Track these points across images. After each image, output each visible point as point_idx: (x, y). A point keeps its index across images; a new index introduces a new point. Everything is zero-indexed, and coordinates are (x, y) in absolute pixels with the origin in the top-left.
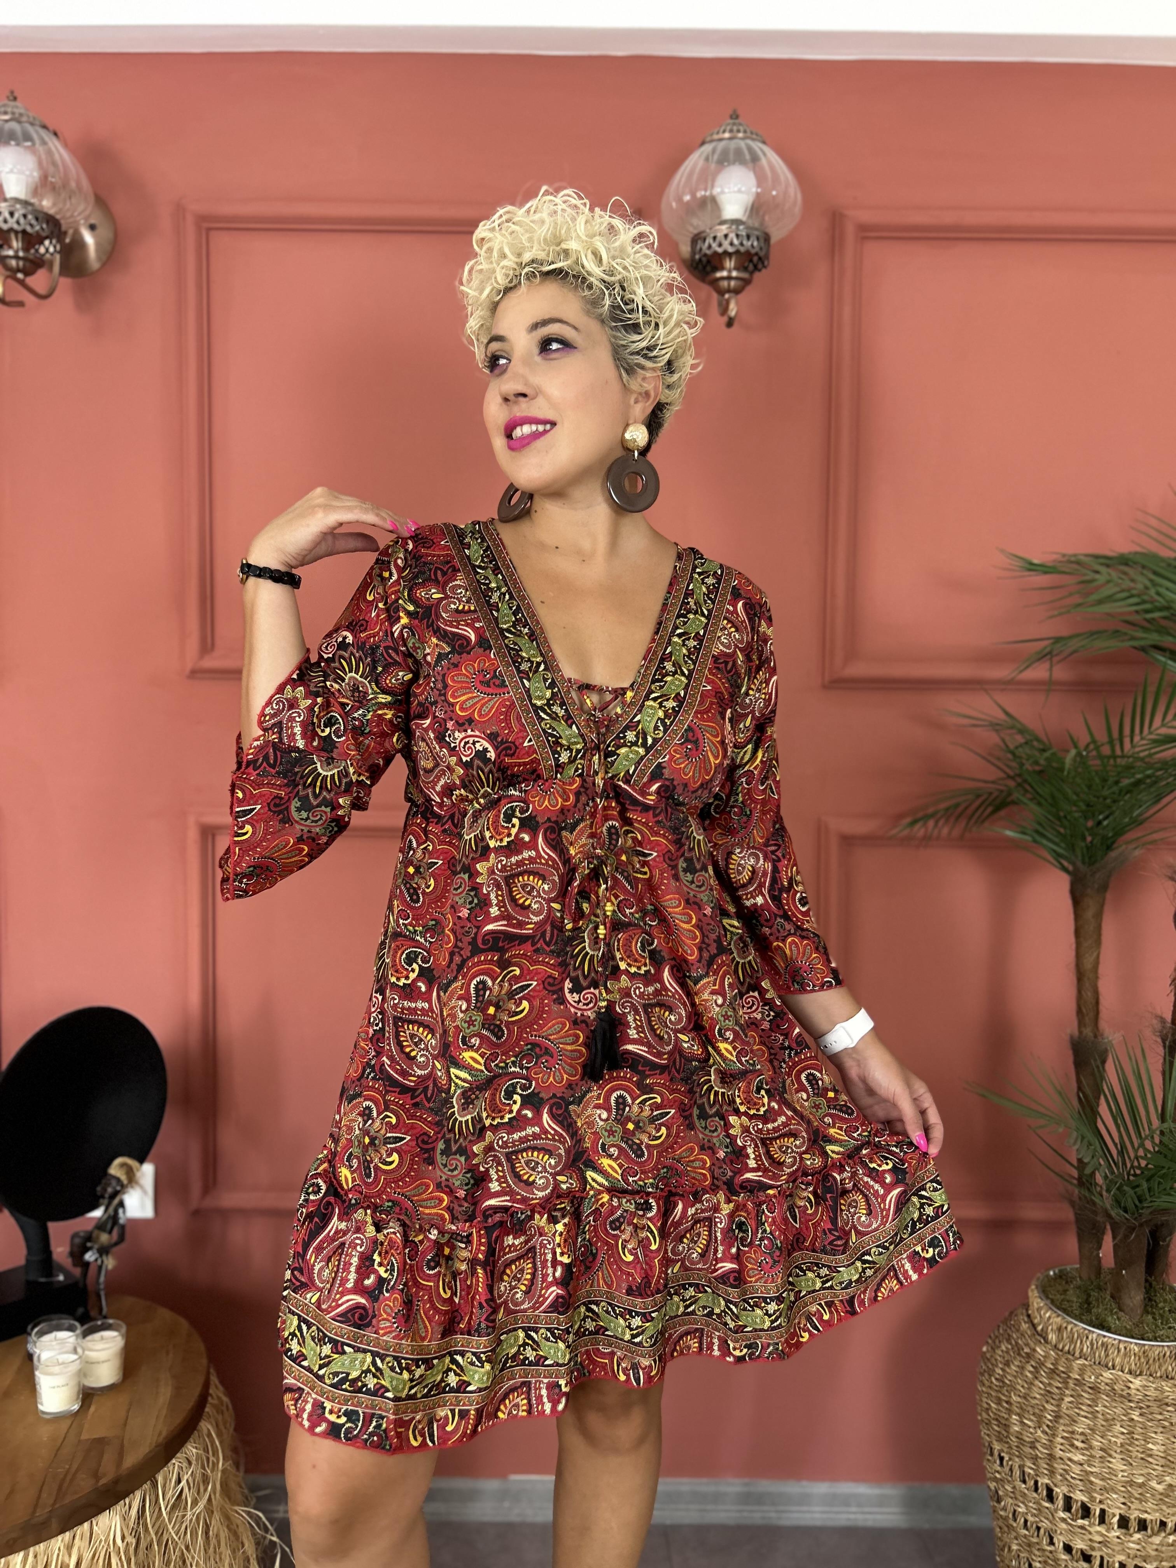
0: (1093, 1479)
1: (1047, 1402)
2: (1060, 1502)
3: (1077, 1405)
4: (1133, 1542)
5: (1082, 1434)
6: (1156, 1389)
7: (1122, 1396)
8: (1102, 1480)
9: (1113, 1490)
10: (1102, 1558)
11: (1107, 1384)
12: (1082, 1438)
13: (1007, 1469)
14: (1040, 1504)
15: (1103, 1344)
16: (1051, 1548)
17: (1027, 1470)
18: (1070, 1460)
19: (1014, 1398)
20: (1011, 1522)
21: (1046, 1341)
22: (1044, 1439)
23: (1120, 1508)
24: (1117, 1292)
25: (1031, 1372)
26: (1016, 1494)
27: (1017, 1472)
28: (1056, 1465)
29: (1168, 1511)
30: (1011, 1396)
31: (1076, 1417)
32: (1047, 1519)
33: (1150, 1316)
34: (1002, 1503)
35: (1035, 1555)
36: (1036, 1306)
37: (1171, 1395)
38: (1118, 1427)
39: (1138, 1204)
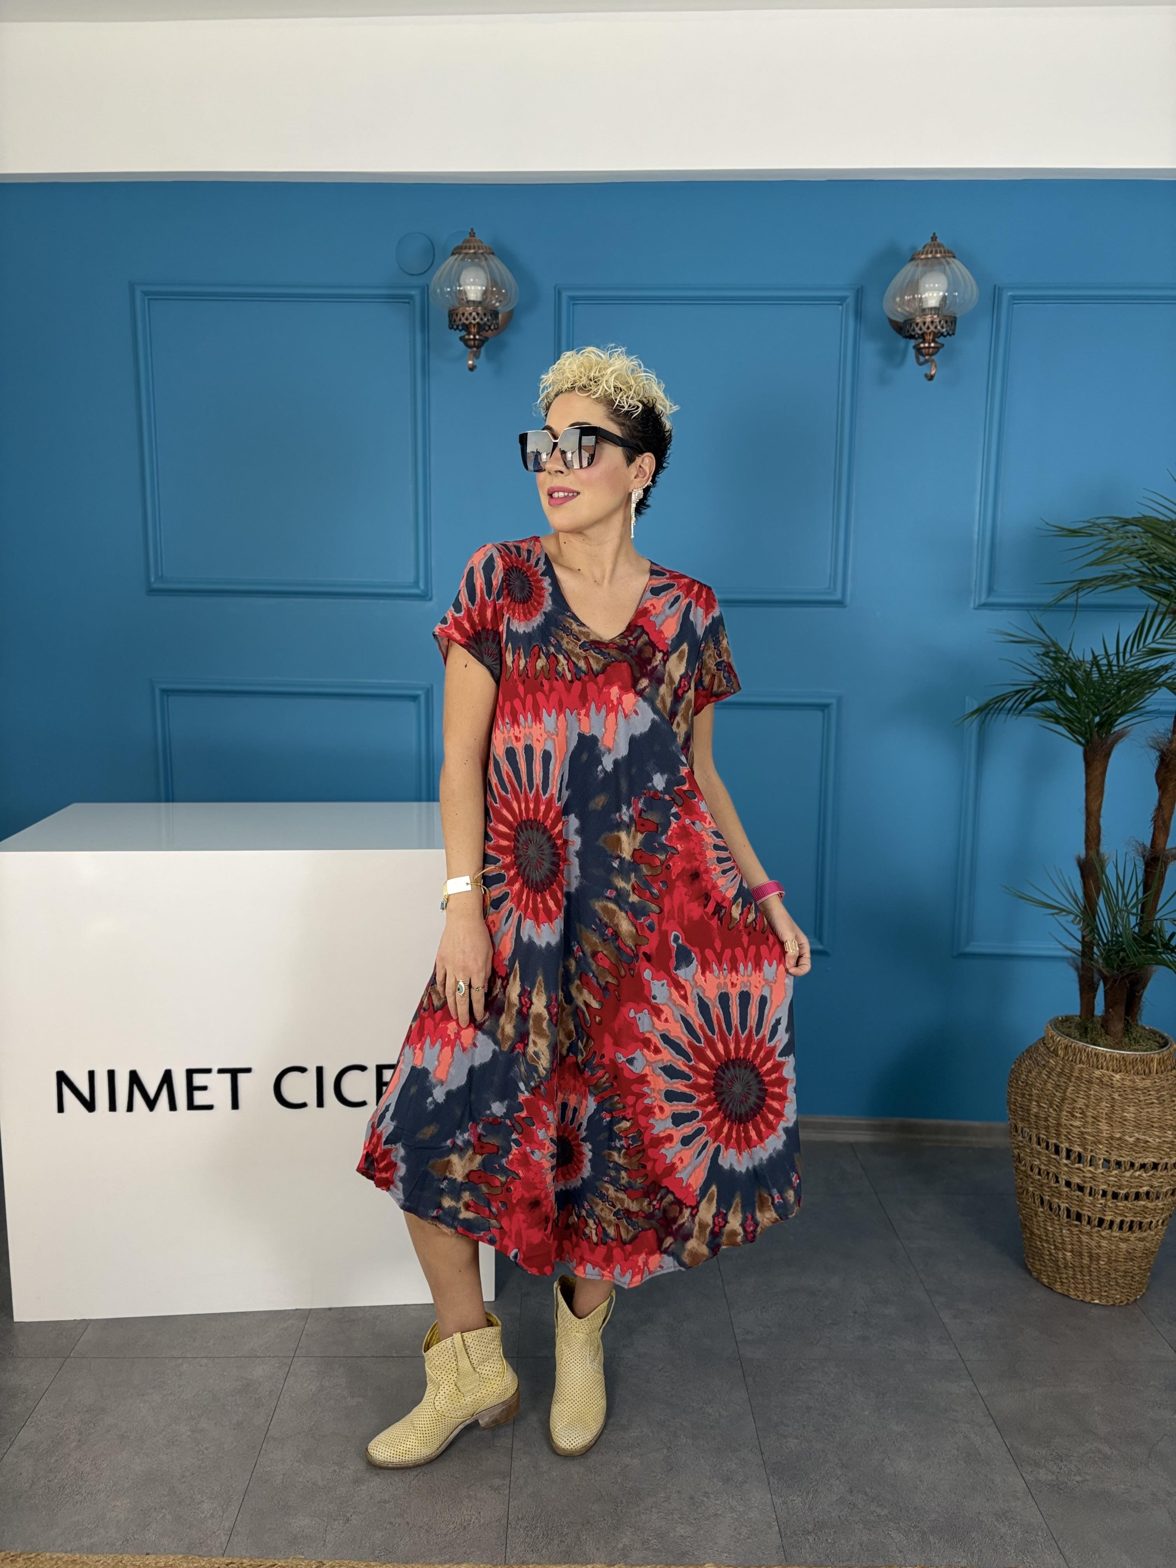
0: (1086, 1137)
1: (1057, 1091)
2: (1064, 1154)
3: (1077, 1091)
4: (1112, 1176)
5: (1080, 1108)
7: (1107, 1085)
8: (1093, 1136)
9: (1100, 1143)
10: (1091, 1188)
11: (1097, 1078)
12: (1080, 1111)
13: (1027, 1139)
14: (1050, 1157)
15: (1095, 1054)
16: (1057, 1185)
17: (1042, 1136)
18: (1071, 1125)
19: (1035, 1091)
20: (1029, 1172)
21: (1057, 1055)
22: (1054, 1114)
23: (1104, 1154)
24: (1105, 1022)
25: (1046, 1075)
26: (1033, 1154)
27: (1034, 1139)
28: (1062, 1130)
29: (1137, 1155)
30: (1032, 1091)
31: (1076, 1099)
32: (1055, 1166)
33: (1127, 1039)
34: (1023, 1162)
35: (1046, 1192)
36: (1050, 1035)
37: (1140, 1084)
38: (1104, 1103)
39: (1120, 963)
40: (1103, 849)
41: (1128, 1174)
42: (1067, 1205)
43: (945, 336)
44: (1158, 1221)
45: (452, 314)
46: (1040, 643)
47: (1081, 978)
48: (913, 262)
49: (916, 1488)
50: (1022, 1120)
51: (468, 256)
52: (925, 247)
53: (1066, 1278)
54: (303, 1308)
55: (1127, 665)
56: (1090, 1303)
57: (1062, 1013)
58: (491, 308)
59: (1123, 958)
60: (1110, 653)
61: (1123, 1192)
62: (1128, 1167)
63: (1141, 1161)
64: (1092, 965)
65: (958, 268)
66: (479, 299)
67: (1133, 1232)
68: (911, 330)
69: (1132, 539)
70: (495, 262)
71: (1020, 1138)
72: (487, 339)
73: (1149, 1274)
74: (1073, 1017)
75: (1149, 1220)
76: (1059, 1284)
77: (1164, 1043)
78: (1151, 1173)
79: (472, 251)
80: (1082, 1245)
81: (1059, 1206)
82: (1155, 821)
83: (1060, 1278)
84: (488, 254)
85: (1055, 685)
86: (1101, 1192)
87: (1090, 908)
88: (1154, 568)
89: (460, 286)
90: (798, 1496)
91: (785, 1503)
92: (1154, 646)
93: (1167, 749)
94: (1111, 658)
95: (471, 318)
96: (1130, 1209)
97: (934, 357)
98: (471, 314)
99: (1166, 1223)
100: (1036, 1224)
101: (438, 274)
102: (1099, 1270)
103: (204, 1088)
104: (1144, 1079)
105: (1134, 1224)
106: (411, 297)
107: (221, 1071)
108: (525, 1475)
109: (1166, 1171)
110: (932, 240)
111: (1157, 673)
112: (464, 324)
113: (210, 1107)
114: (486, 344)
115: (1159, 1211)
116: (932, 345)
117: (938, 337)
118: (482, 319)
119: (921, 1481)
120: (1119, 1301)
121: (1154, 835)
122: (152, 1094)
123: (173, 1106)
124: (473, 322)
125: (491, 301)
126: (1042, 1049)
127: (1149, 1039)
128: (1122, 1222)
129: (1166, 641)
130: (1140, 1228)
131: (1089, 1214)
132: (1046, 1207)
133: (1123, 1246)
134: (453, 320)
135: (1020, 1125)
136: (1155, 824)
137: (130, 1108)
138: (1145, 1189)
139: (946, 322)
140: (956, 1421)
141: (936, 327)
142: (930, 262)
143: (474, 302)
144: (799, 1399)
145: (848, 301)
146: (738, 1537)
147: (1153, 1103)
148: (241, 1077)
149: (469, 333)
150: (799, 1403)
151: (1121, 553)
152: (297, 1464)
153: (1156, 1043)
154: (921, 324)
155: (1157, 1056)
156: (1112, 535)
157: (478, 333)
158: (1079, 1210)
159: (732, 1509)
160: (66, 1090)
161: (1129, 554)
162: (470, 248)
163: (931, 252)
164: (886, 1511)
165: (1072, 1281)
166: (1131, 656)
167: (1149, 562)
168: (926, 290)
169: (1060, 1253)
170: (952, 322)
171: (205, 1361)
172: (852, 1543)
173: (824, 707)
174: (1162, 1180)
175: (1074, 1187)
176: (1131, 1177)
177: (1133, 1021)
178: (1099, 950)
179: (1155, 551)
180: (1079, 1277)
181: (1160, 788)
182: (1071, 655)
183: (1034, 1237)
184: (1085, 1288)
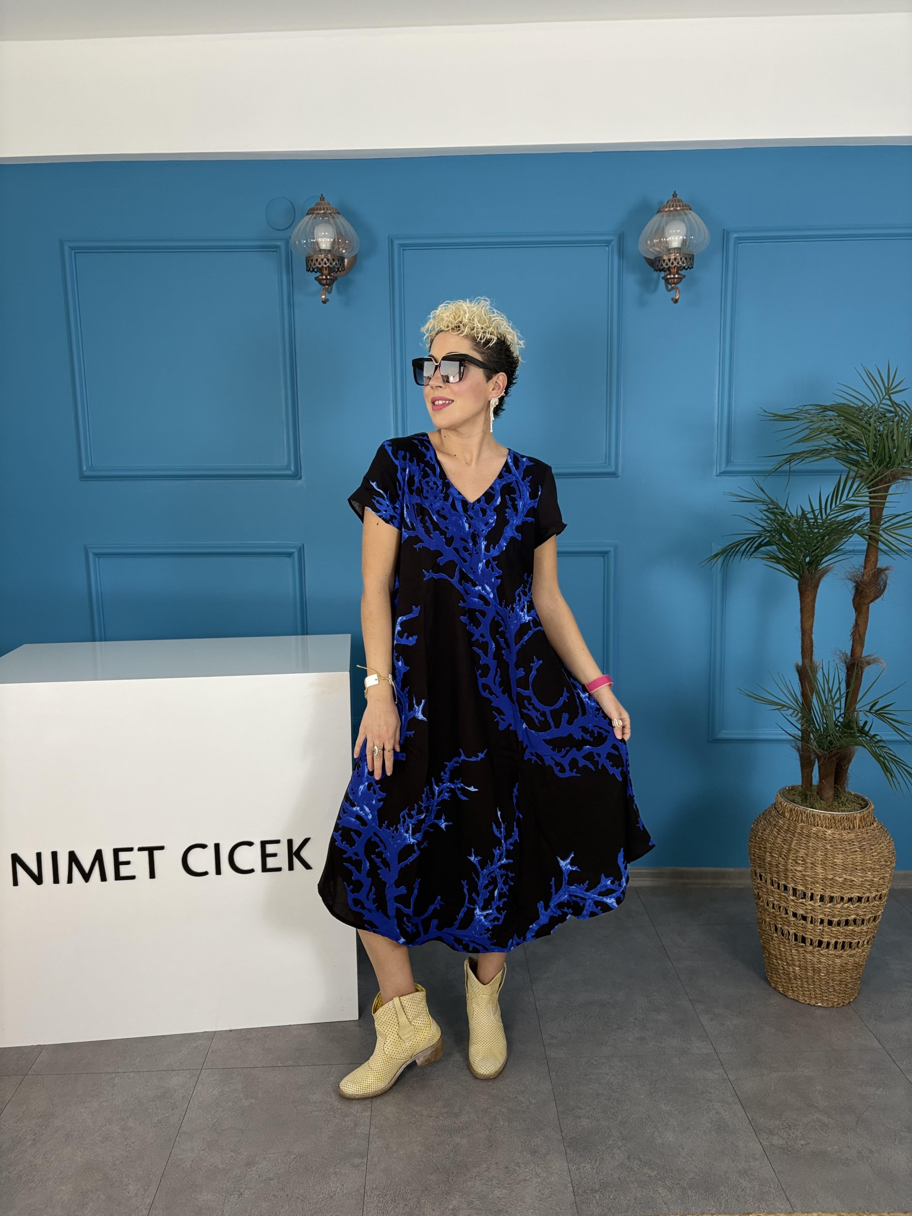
0: (807, 878)
1: (784, 844)
2: (791, 892)
3: (799, 844)
4: (827, 908)
5: (802, 857)
6: (839, 834)
7: (822, 838)
8: (812, 878)
9: (818, 883)
10: (812, 917)
11: (814, 833)
13: (764, 881)
14: (781, 895)
15: (813, 815)
16: (787, 916)
17: (774, 879)
18: (796, 870)
19: (768, 845)
20: (766, 907)
21: (784, 817)
22: (782, 862)
23: (820, 891)
24: (820, 791)
25: (776, 832)
26: (769, 893)
27: (769, 881)
28: (788, 874)
29: (845, 891)
30: (766, 845)
31: (799, 850)
32: (784, 902)
33: (836, 802)
34: (762, 899)
35: (778, 921)
36: (779, 802)
37: (846, 837)
38: (820, 852)
39: (829, 745)
40: (816, 658)
41: (839, 906)
42: (795, 931)
43: (686, 269)
44: (864, 941)
45: (308, 260)
46: (763, 502)
47: (802, 757)
48: (659, 214)
49: (679, 1154)
50: (760, 867)
51: (319, 216)
52: (668, 202)
53: (796, 987)
54: (209, 1030)
55: (829, 517)
56: (814, 1005)
57: (789, 784)
58: (338, 255)
59: (831, 741)
60: (815, 509)
61: (835, 920)
62: (839, 901)
63: (849, 896)
64: (809, 747)
65: (693, 218)
66: (328, 248)
67: (845, 951)
68: (659, 265)
69: (829, 422)
70: (341, 220)
71: (759, 881)
72: (336, 278)
73: (859, 982)
74: (797, 786)
75: (856, 941)
76: (791, 991)
77: (864, 805)
78: (857, 904)
79: (322, 212)
80: (807, 961)
81: (789, 932)
82: (853, 636)
83: (792, 987)
84: (334, 213)
85: (776, 534)
86: (819, 920)
87: (806, 704)
88: (846, 443)
89: (313, 239)
90: (588, 1163)
91: (578, 1169)
92: (848, 502)
93: (860, 581)
94: (817, 512)
95: (323, 263)
96: (842, 933)
97: (677, 286)
98: (322, 260)
99: (870, 942)
100: (772, 946)
101: (296, 230)
102: (820, 980)
103: (128, 863)
104: (849, 833)
105: (846, 943)
106: (278, 247)
107: (141, 849)
108: (379, 1154)
109: (868, 903)
110: (674, 197)
111: (852, 523)
112: (317, 267)
113: (133, 877)
114: (335, 283)
115: (865, 934)
116: (676, 276)
117: (681, 270)
118: (331, 264)
119: (683, 1149)
120: (836, 1003)
121: (853, 646)
122: (87, 869)
123: (103, 878)
124: (324, 266)
125: (339, 248)
126: (774, 812)
127: (855, 802)
128: (836, 943)
129: (857, 498)
130: (850, 947)
131: (811, 937)
132: (779, 933)
133: (838, 961)
134: (310, 265)
135: (758, 871)
136: (853, 637)
137: (70, 881)
138: (853, 917)
139: (686, 259)
140: (711, 1101)
141: (678, 263)
142: (672, 213)
143: (324, 250)
144: (591, 1088)
145: (613, 243)
146: (541, 1196)
147: (856, 851)
148: (156, 853)
149: (322, 275)
150: (591, 1091)
151: (821, 432)
152: (203, 1152)
153: (859, 805)
154: (667, 261)
155: (858, 815)
156: (815, 419)
157: (329, 274)
158: (803, 934)
159: (538, 1176)
160: (19, 868)
161: (828, 433)
162: (320, 210)
163: (673, 206)
164: (655, 1173)
165: (801, 989)
166: (831, 511)
167: (843, 440)
168: (670, 235)
169: (791, 968)
170: (690, 259)
171: (132, 1075)
172: (629, 1198)
173: (604, 554)
174: (865, 910)
175: (799, 917)
176: (842, 908)
177: (842, 789)
178: (814, 735)
179: (846, 430)
180: (805, 986)
181: (856, 610)
182: (787, 511)
183: (771, 956)
184: (810, 994)
